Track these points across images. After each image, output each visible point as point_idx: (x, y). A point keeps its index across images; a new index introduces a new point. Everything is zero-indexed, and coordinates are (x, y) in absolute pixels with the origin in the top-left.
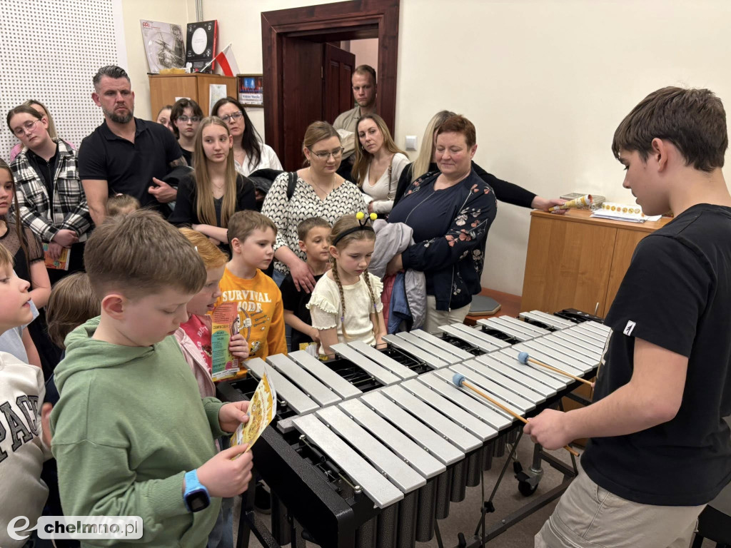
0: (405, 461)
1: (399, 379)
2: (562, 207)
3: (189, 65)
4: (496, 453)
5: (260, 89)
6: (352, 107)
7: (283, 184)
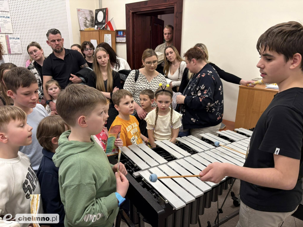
0: (186, 190)
1: (183, 156)
2: (253, 84)
3: (96, 26)
4: (224, 188)
5: (125, 35)
6: (163, 43)
7: (133, 75)
